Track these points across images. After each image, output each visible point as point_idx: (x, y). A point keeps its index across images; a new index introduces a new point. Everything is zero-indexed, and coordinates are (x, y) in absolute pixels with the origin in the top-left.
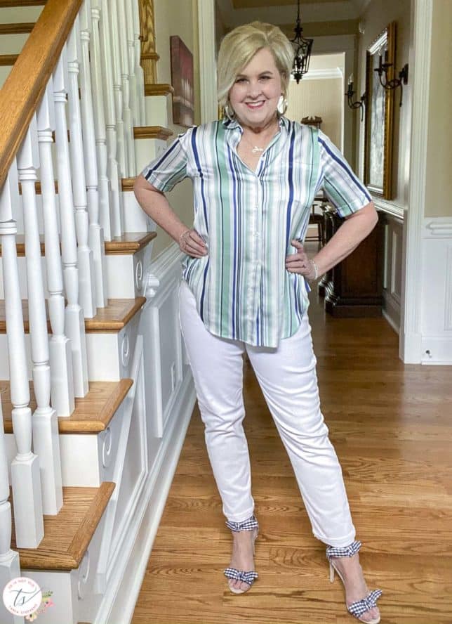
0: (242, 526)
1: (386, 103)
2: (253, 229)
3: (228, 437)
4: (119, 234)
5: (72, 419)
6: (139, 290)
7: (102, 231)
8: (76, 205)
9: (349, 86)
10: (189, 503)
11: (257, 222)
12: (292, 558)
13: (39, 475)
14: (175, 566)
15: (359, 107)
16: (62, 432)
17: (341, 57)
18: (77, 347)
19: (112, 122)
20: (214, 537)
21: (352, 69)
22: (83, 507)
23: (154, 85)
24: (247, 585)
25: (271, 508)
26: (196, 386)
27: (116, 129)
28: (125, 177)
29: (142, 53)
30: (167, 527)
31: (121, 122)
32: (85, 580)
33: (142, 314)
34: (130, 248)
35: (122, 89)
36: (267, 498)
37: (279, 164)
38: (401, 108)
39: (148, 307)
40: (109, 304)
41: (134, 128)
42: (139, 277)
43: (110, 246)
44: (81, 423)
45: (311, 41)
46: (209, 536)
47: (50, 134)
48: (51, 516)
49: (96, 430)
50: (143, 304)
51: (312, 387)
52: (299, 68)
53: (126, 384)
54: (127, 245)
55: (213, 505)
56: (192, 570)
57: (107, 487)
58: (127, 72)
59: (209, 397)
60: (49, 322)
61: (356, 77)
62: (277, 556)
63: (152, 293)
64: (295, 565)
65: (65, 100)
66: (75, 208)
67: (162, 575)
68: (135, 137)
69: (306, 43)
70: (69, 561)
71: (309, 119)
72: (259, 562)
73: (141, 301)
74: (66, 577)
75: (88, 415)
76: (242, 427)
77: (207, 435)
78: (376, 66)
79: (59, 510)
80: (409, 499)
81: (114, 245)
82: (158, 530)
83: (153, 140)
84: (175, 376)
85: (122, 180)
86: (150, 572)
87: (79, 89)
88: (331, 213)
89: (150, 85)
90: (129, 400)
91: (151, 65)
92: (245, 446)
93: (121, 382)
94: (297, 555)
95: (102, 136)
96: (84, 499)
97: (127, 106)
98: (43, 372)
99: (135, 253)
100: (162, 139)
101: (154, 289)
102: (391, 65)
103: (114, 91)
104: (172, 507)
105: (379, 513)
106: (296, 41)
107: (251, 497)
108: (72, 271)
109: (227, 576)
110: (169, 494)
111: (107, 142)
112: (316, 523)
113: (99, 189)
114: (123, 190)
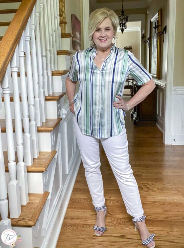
0: (100, 209)
1: (158, 41)
2: (98, 92)
3: (94, 174)
4: (51, 93)
5: (32, 166)
6: (59, 115)
7: (44, 92)
8: (34, 81)
9: (143, 34)
10: (79, 200)
11: (99, 89)
12: (120, 221)
13: (19, 189)
14: (73, 225)
15: (147, 43)
16: (28, 172)
17: (140, 23)
18: (34, 138)
19: (48, 48)
20: (89, 213)
21: (144, 27)
22: (37, 201)
23: (65, 34)
24: (102, 232)
25: (112, 202)
26: (81, 154)
27: (50, 51)
28: (53, 70)
29: (60, 21)
30: (70, 210)
31: (52, 48)
32: (37, 230)
33: (60, 125)
34: (55, 99)
35: (52, 35)
36: (110, 198)
37: (110, 66)
38: (164, 43)
39: (62, 122)
40: (47, 121)
41: (57, 51)
42: (59, 110)
43: (48, 98)
44: (36, 168)
45: (128, 16)
46: (87, 213)
47: (24, 53)
48: (24, 205)
49: (42, 171)
50: (60, 121)
51: (126, 154)
52: (123, 27)
53: (54, 152)
54: (54, 97)
55: (89, 201)
56: (80, 227)
57: (46, 194)
58: (54, 29)
59: (86, 158)
60: (23, 128)
61: (146, 31)
62: (114, 221)
63: (64, 116)
64: (121, 225)
65: (29, 40)
66: (34, 82)
67: (68, 228)
68: (58, 55)
69: (126, 17)
70: (31, 223)
71: (127, 47)
72: (107, 224)
73: (60, 120)
74: (30, 229)
75: (39, 165)
76: (100, 170)
77: (86, 173)
78: (154, 26)
79: (27, 203)
80: (167, 198)
81: (49, 97)
82: (67, 211)
83: (64, 56)
84: (73, 149)
85: (52, 71)
86: (63, 227)
87: (35, 35)
88: (136, 84)
89: (63, 34)
90: (55, 159)
91: (64, 25)
92: (101, 177)
93: (51, 152)
94: (122, 221)
95: (44, 54)
96: (37, 198)
97: (54, 42)
98: (20, 148)
99: (57, 101)
100: (68, 55)
101: (65, 115)
102: (160, 26)
103: (49, 36)
104: (72, 202)
105: (155, 204)
106: (122, 16)
107: (104, 198)
108: (32, 108)
109: (94, 229)
110: (71, 196)
111: (46, 57)
112: (128, 208)
113: (43, 75)
114: (53, 75)
